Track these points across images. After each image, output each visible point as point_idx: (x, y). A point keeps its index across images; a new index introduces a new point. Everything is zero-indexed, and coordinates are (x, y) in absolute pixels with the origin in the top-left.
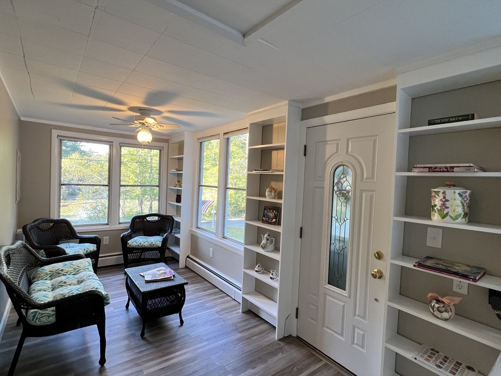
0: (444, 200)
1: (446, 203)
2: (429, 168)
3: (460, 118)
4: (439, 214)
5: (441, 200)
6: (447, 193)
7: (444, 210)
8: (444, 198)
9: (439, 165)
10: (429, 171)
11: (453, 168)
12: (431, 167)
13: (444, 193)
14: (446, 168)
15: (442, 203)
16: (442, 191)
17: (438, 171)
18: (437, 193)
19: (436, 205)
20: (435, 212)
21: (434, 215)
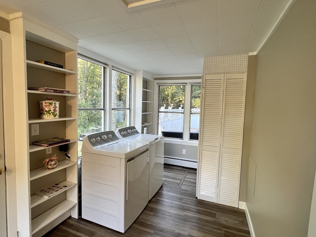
0: (55, 107)
1: (56, 109)
2: (54, 90)
3: (58, 66)
4: (53, 115)
5: (54, 107)
6: (56, 103)
7: (55, 112)
8: (55, 106)
9: (58, 89)
10: (54, 92)
11: (63, 91)
12: (55, 90)
13: (55, 103)
14: (61, 91)
15: (54, 109)
16: (54, 102)
17: (58, 92)
18: (51, 104)
19: (50, 110)
20: (50, 114)
21: (49, 116)
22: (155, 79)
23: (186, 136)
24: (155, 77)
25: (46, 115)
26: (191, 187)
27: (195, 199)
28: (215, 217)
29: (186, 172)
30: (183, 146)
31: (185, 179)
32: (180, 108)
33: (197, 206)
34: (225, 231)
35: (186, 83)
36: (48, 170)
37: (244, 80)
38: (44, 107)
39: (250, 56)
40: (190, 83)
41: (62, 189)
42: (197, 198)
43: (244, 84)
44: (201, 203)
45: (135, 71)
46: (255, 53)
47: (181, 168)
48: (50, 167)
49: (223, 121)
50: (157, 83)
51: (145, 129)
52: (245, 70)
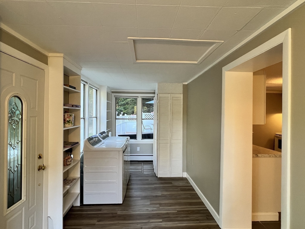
2: (76, 106)
4: (72, 124)
18: (71, 115)
19: (70, 120)
20: (70, 123)
21: (69, 124)
22: (113, 92)
23: (139, 137)
24: (112, 91)
25: (67, 124)
26: (150, 172)
27: (157, 178)
28: (172, 184)
29: (142, 164)
30: (138, 145)
31: (144, 168)
32: (121, 115)
33: (159, 181)
34: (180, 188)
35: (138, 97)
36: (67, 166)
37: (181, 98)
38: (66, 118)
39: (183, 85)
40: (141, 97)
41: (72, 183)
42: (157, 177)
43: (181, 100)
44: (161, 179)
45: (101, 86)
46: (186, 83)
47: (137, 162)
48: (68, 163)
49: (171, 124)
50: (114, 96)
51: (109, 133)
52: (181, 92)
